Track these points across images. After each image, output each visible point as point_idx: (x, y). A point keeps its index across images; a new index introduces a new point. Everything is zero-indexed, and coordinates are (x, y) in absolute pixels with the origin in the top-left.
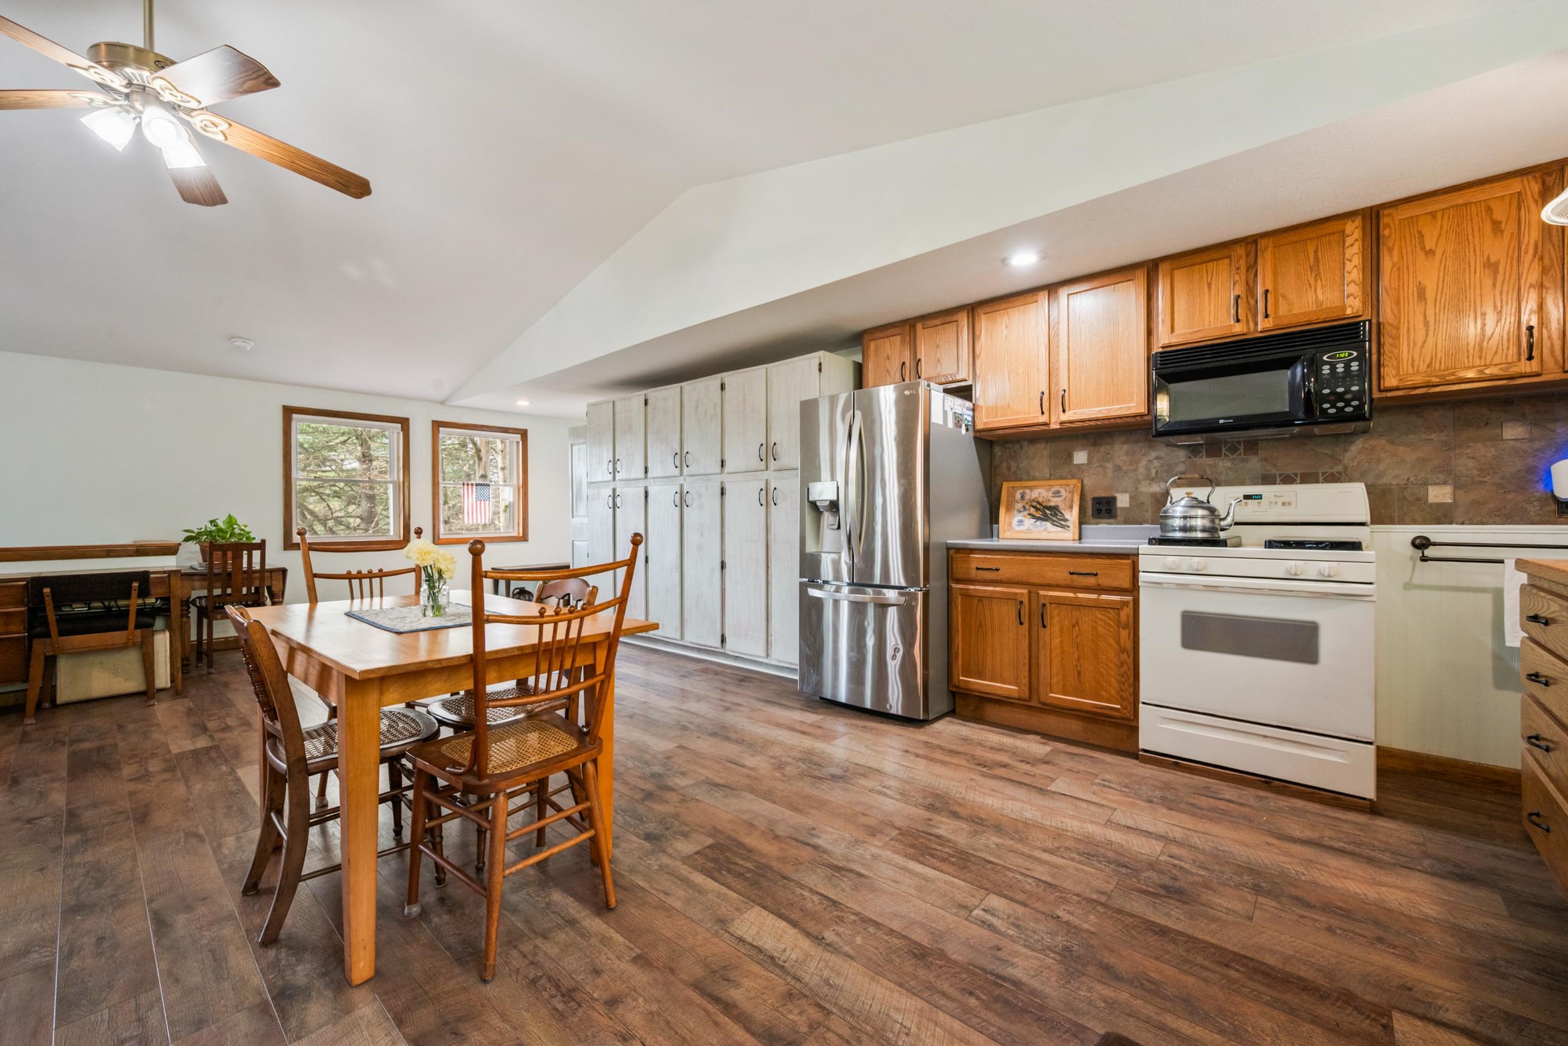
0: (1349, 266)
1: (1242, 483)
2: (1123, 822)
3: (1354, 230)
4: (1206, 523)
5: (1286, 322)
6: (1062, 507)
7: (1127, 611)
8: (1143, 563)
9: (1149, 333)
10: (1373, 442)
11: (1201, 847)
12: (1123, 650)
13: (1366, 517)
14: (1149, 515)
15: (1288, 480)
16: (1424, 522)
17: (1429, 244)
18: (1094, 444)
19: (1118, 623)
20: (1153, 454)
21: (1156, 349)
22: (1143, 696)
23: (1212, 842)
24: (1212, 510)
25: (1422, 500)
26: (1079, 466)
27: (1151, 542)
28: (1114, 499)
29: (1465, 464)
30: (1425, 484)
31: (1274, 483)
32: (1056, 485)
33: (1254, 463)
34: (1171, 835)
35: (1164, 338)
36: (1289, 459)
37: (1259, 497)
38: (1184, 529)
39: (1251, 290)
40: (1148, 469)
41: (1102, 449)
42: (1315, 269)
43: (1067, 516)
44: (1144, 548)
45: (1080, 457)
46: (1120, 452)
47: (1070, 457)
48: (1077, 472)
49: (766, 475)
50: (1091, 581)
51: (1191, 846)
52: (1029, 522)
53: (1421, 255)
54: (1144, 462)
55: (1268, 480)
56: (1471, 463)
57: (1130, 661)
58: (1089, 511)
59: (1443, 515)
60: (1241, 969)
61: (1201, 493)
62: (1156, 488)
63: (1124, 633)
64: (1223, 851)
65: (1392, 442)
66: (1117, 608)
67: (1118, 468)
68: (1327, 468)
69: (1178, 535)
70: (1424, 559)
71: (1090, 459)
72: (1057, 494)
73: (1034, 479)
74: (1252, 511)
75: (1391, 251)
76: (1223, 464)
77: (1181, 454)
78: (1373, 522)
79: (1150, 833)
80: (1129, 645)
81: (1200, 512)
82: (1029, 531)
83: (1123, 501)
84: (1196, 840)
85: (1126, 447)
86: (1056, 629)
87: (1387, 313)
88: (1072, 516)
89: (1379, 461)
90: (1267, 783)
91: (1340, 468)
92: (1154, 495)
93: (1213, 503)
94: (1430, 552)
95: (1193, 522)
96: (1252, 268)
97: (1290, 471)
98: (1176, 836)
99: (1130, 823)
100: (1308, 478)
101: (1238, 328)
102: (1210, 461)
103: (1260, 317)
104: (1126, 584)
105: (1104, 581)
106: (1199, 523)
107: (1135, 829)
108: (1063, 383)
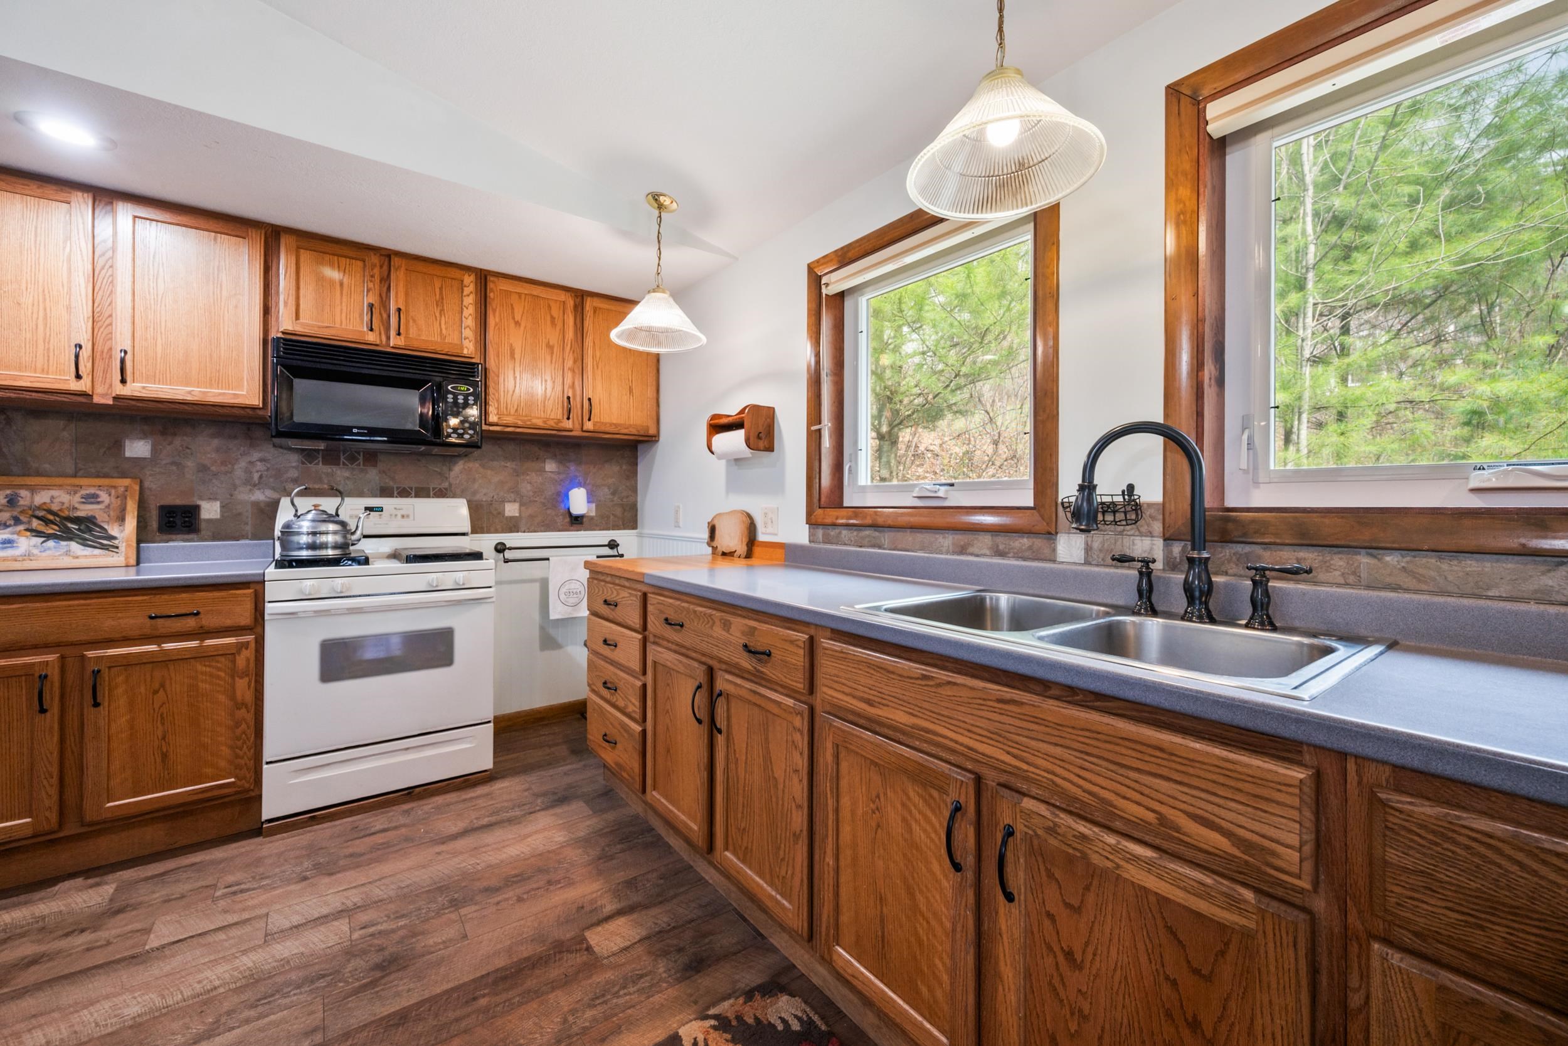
0: (466, 313)
1: (361, 494)
2: (286, 924)
3: (469, 280)
4: (339, 539)
5: (416, 344)
6: (101, 518)
7: (249, 653)
8: (271, 591)
9: (266, 311)
10: (471, 465)
11: (385, 896)
12: (244, 704)
13: (466, 527)
14: (248, 528)
15: (404, 493)
16: (503, 532)
17: (518, 317)
18: (164, 433)
19: (234, 673)
20: (256, 455)
21: (274, 334)
22: (270, 752)
23: (392, 883)
24: (343, 524)
25: (501, 513)
26: (136, 461)
27: (282, 564)
28: (196, 509)
29: (526, 488)
30: (503, 501)
31: (391, 495)
32: (89, 486)
33: (373, 475)
34: (349, 904)
35: (285, 323)
36: (405, 473)
37: (380, 509)
38: (312, 546)
39: (384, 302)
40: (248, 471)
41: (178, 441)
42: (440, 303)
43: (114, 530)
44: (271, 572)
45: (138, 448)
46: (206, 447)
47: (118, 446)
48: (131, 469)
50: (191, 623)
51: (376, 902)
52: (26, 544)
53: (512, 325)
54: (243, 464)
55: (386, 492)
56: (529, 487)
57: (250, 717)
58: (154, 524)
59: (513, 526)
60: (486, 991)
61: (329, 504)
62: (259, 496)
63: (242, 684)
64: (408, 886)
65: (483, 466)
66: (230, 654)
67: (203, 469)
68: (435, 484)
69: (305, 554)
70: (506, 561)
71: (154, 450)
72: (92, 499)
73: (39, 474)
74: (373, 523)
75: (494, 311)
76: (341, 474)
77: (294, 459)
78: (475, 531)
79: (326, 916)
80: (249, 697)
81: (332, 527)
82: (28, 556)
83: (210, 510)
84: (377, 891)
85: (216, 442)
86: (122, 701)
87: (491, 363)
88: (126, 532)
89: (474, 480)
91: (446, 485)
92: (256, 504)
93: (343, 516)
94: (508, 554)
95: (323, 539)
96: (386, 280)
97: (406, 484)
98: (355, 900)
99: (296, 919)
100: (422, 492)
101: (371, 337)
102: (327, 469)
103: (393, 333)
104: (244, 616)
105: (208, 621)
106: (330, 539)
107: (305, 924)
108: (122, 340)
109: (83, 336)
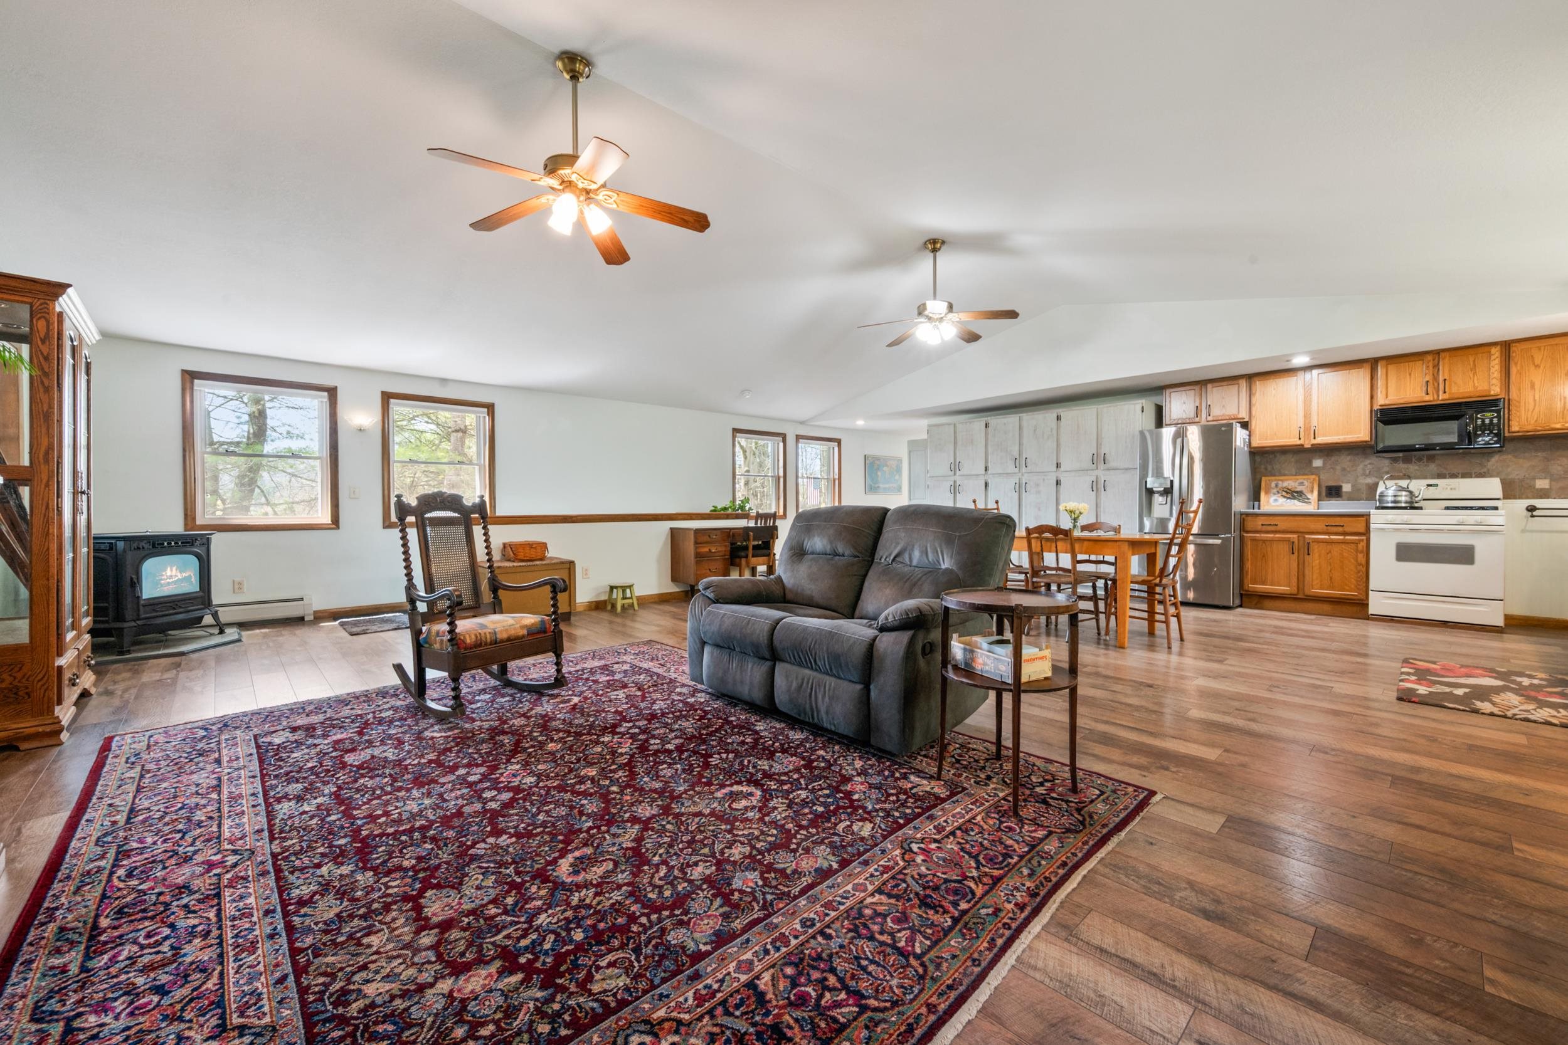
0: (1492, 370)
1: (1425, 478)
3: (1496, 352)
4: (1408, 499)
5: (1456, 396)
6: (1305, 491)
7: (1364, 544)
8: (1373, 519)
9: (1372, 397)
10: (1505, 457)
12: (1360, 564)
13: (1500, 495)
14: (1364, 496)
15: (1453, 476)
16: (1533, 498)
17: (1537, 362)
18: (1328, 455)
19: (1357, 551)
20: (1367, 462)
21: (1376, 408)
22: (1371, 587)
24: (1411, 492)
25: (1532, 487)
26: (1317, 468)
27: (1377, 508)
28: (1341, 487)
29: (1556, 468)
30: (1534, 479)
31: (1444, 477)
32: (1301, 478)
33: (1433, 467)
35: (1381, 400)
36: (1455, 465)
37: (1437, 485)
38: (1395, 502)
39: (1435, 378)
40: (1364, 470)
41: (1333, 459)
42: (1474, 369)
43: (1309, 496)
44: (1373, 511)
45: (1318, 463)
46: (1345, 460)
47: (1310, 462)
48: (1315, 471)
49: (1096, 472)
50: (1340, 529)
52: (1282, 500)
53: (1532, 368)
54: (1361, 466)
55: (1441, 476)
56: (1560, 468)
57: (1364, 570)
58: (1324, 494)
59: (1544, 494)
61: (1404, 483)
62: (1370, 480)
63: (1360, 556)
65: (1516, 457)
66: (1356, 543)
67: (1344, 469)
68: (1477, 470)
69: (1390, 505)
70: (1532, 516)
71: (1324, 464)
72: (1302, 484)
73: (1284, 475)
74: (1432, 493)
75: (1516, 364)
76: (1413, 468)
77: (1387, 462)
78: (1505, 498)
80: (1364, 562)
81: (1404, 493)
82: (1282, 505)
83: (1347, 488)
85: (1349, 458)
86: (1317, 555)
87: (1514, 394)
88: (1314, 496)
89: (1508, 466)
90: (1445, 624)
91: (1485, 470)
92: (1367, 485)
93: (1411, 488)
94: (1535, 513)
95: (1399, 499)
96: (1436, 366)
97: (1455, 471)
100: (1465, 475)
101: (1427, 398)
102: (1405, 466)
103: (1441, 392)
104: (1362, 530)
105: (1347, 529)
106: (1403, 499)
108: (1314, 423)
109: (1301, 424)
